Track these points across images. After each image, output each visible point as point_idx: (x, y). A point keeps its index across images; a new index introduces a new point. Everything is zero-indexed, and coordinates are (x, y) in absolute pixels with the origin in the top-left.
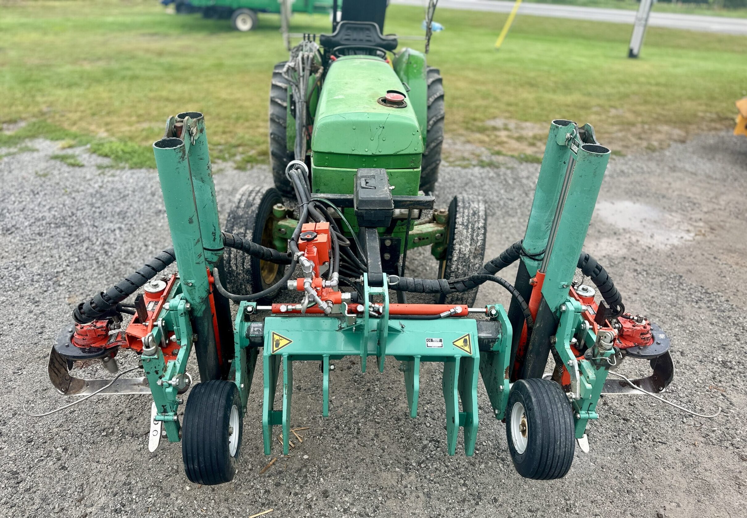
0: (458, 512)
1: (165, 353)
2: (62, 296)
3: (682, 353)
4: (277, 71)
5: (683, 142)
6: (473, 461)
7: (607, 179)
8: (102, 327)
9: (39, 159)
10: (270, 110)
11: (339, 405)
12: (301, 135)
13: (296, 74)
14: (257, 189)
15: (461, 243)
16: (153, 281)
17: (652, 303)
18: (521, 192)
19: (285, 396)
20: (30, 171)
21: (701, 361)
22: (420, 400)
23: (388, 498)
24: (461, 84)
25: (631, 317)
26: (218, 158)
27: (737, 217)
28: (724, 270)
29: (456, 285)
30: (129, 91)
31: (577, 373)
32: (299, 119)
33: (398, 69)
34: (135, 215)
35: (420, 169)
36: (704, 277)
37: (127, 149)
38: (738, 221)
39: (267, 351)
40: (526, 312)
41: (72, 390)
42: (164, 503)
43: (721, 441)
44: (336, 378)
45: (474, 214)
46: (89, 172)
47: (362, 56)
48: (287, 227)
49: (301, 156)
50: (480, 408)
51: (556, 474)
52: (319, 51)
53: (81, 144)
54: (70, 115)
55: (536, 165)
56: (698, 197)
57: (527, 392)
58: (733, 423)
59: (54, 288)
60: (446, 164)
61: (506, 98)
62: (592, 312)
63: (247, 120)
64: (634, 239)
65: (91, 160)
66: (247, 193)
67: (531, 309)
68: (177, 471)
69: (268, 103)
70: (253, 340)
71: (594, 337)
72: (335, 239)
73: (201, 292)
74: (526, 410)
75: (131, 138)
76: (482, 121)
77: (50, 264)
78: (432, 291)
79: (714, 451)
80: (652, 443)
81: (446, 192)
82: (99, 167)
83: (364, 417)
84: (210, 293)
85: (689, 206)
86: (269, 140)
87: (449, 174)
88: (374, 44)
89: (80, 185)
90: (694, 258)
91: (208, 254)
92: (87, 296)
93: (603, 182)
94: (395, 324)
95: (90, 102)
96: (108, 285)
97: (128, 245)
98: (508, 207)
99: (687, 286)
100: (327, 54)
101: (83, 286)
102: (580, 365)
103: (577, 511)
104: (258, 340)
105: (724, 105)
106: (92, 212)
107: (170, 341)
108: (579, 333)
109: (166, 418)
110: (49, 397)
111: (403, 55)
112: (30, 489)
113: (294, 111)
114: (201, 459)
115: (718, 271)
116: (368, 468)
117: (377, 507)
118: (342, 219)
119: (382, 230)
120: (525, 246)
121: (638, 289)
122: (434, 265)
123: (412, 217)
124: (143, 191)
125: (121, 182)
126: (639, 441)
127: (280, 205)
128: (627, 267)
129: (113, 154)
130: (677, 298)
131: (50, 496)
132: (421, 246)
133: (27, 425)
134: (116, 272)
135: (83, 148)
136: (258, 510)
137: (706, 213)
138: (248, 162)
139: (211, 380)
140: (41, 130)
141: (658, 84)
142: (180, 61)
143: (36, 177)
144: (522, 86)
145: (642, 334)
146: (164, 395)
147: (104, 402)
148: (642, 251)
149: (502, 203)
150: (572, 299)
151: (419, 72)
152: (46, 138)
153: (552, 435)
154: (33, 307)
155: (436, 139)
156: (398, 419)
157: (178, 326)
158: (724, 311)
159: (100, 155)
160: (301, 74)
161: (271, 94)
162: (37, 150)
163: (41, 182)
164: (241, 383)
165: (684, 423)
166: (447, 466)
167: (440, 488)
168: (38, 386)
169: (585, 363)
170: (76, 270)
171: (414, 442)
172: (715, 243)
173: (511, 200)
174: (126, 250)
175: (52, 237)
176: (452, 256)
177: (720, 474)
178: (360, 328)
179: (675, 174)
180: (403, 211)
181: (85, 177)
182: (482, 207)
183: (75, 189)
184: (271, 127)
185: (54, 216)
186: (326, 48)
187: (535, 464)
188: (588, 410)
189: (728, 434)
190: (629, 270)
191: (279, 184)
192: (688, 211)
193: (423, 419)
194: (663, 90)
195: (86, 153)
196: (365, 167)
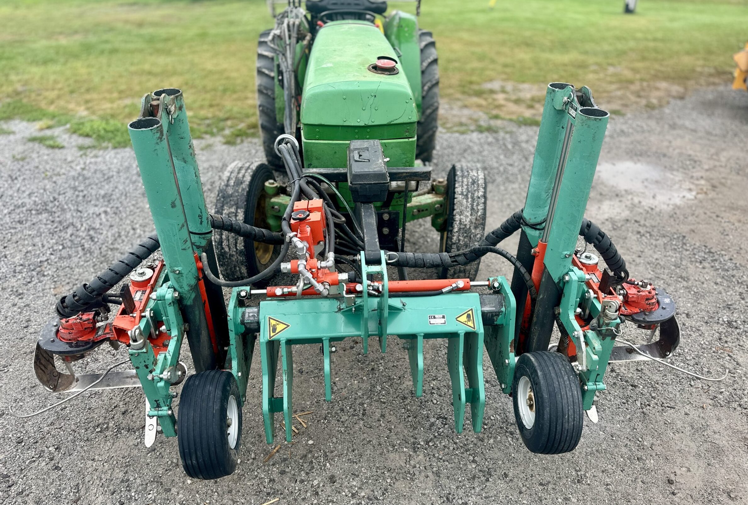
0: (468, 490)
1: (155, 345)
2: (47, 287)
3: (688, 315)
4: (262, 40)
5: (682, 98)
6: (481, 436)
7: (607, 139)
8: (89, 320)
9: (16, 141)
10: (257, 81)
11: (343, 386)
12: (290, 106)
13: (282, 42)
14: (247, 165)
15: (461, 213)
16: (139, 270)
17: (656, 265)
18: (520, 157)
19: (285, 383)
20: (7, 155)
21: (707, 323)
22: (425, 376)
23: (397, 480)
24: (456, 47)
25: (636, 283)
26: (206, 133)
27: (738, 174)
28: (727, 229)
29: (457, 259)
30: (109, 65)
31: (583, 345)
32: (288, 89)
33: (389, 33)
34: (121, 197)
35: (415, 138)
36: (707, 236)
37: (109, 128)
38: (739, 178)
39: (264, 337)
40: (529, 283)
41: (60, 386)
42: (165, 499)
43: (729, 402)
44: (339, 359)
45: (473, 183)
46: (70, 154)
47: (350, 21)
48: (280, 205)
49: (291, 129)
50: (487, 382)
51: (565, 449)
52: (305, 16)
53: (60, 124)
54: (47, 94)
55: (535, 128)
56: (699, 154)
57: (533, 366)
58: (740, 383)
59: (38, 279)
60: (444, 131)
61: (502, 60)
62: (596, 280)
63: (234, 92)
64: (636, 200)
65: (72, 140)
66: (236, 170)
67: (534, 280)
68: (177, 465)
69: (255, 73)
70: (248, 326)
71: (599, 306)
72: (330, 216)
73: (189, 280)
74: (532, 384)
75: (113, 116)
76: (478, 84)
77: (33, 253)
78: (434, 266)
79: (722, 413)
80: (660, 408)
81: (444, 160)
82: (81, 148)
83: (370, 398)
84: (199, 280)
85: (690, 164)
86: (258, 113)
87: (446, 140)
88: (362, 7)
89: (61, 168)
90: (697, 217)
91: (195, 238)
92: (74, 285)
93: (603, 143)
94: (396, 302)
95: (67, 79)
96: (95, 273)
97: (115, 230)
98: (508, 173)
99: (690, 246)
100: (315, 20)
101: (69, 276)
102: (585, 336)
103: (589, 482)
104: (254, 326)
105: (722, 59)
106: (75, 196)
107: (160, 332)
108: (583, 302)
109: (160, 413)
110: (38, 394)
111: (393, 18)
112: (22, 492)
113: (281, 81)
114: (199, 454)
115: (721, 229)
116: (375, 450)
117: (386, 490)
118: (336, 194)
119: (379, 204)
120: (525, 215)
121: (642, 252)
122: (435, 236)
123: (409, 189)
124: (128, 171)
125: (104, 162)
126: (648, 407)
127: (271, 181)
128: (630, 229)
129: (94, 133)
130: (681, 259)
131: (44, 498)
132: (421, 218)
133: (16, 425)
134: (103, 259)
135: (62, 128)
136: (263, 501)
137: (707, 170)
138: (237, 136)
139: (206, 370)
140: (16, 111)
141: (655, 40)
142: (162, 32)
143: (13, 162)
144: (518, 45)
145: (647, 299)
146: (156, 389)
147: (97, 397)
148: (644, 213)
149: (501, 169)
150: (575, 269)
151: (411, 36)
152: (22, 119)
153: (560, 409)
154: (17, 300)
155: (432, 105)
156: (404, 398)
157: (167, 316)
158: (728, 271)
159: (81, 135)
160: (288, 42)
161: (258, 64)
162: (13, 133)
163: (19, 166)
164: (238, 372)
165: (692, 386)
166: (456, 443)
167: (449, 466)
168: (25, 383)
169: (591, 334)
170: (60, 258)
171: (421, 420)
172: (717, 201)
173: (511, 165)
174: (113, 235)
175: (34, 224)
176: (452, 226)
177: (729, 436)
178: (359, 309)
179: (675, 132)
180: (400, 183)
181: (65, 160)
182: (481, 175)
183: (56, 172)
184: (259, 98)
185: (35, 202)
186: (313, 14)
187: (544, 439)
188: (596, 381)
189: (735, 395)
190: (632, 233)
191: (270, 158)
192: (689, 170)
193: (429, 396)
194: (660, 45)
195: (66, 133)
196: (358, 139)
